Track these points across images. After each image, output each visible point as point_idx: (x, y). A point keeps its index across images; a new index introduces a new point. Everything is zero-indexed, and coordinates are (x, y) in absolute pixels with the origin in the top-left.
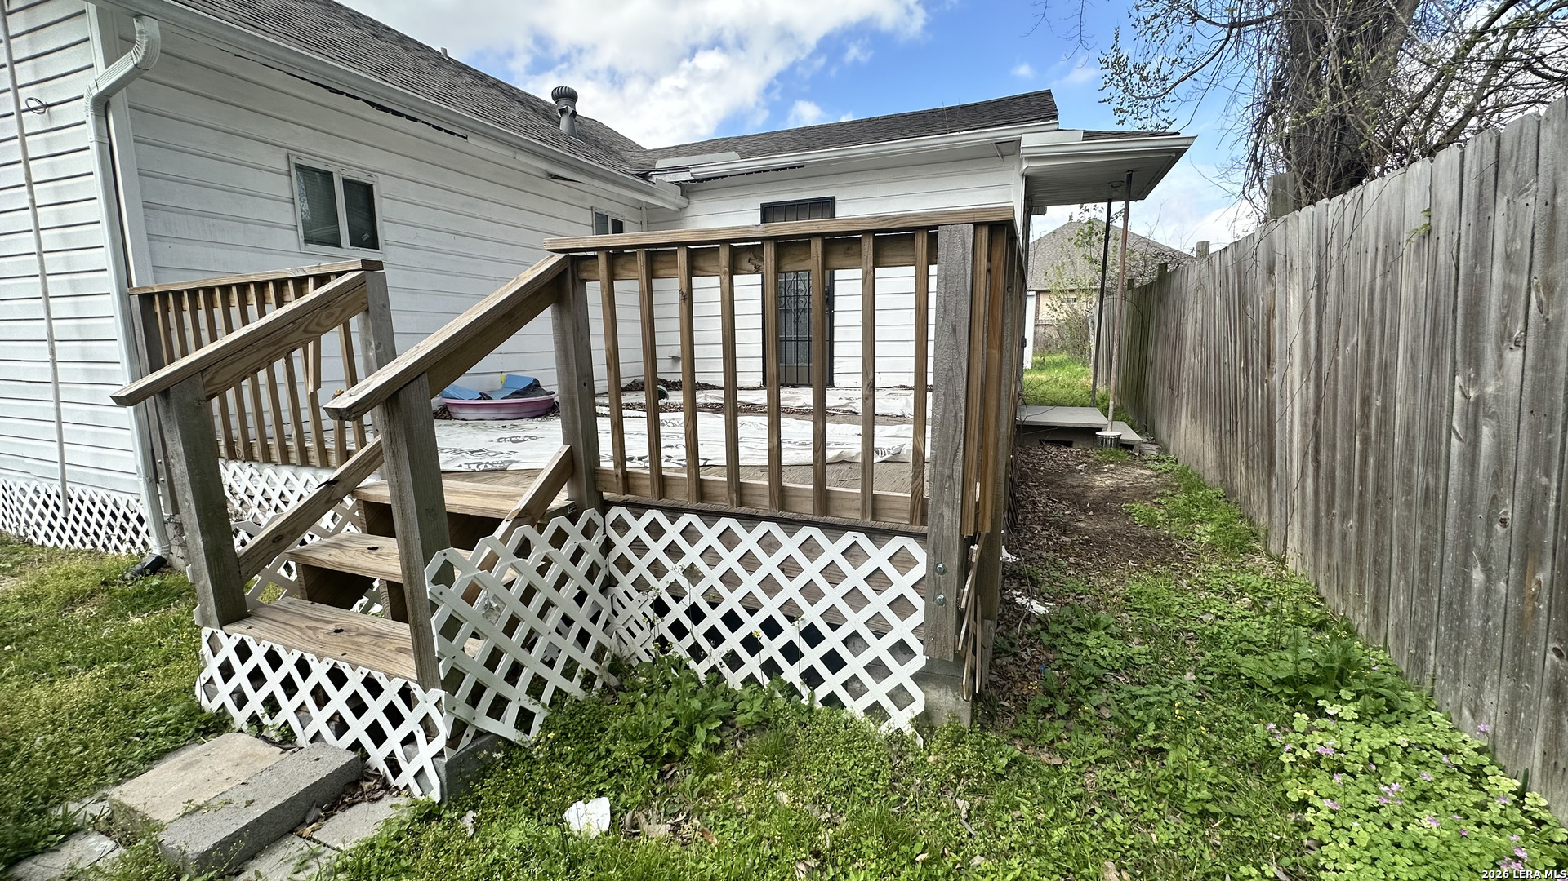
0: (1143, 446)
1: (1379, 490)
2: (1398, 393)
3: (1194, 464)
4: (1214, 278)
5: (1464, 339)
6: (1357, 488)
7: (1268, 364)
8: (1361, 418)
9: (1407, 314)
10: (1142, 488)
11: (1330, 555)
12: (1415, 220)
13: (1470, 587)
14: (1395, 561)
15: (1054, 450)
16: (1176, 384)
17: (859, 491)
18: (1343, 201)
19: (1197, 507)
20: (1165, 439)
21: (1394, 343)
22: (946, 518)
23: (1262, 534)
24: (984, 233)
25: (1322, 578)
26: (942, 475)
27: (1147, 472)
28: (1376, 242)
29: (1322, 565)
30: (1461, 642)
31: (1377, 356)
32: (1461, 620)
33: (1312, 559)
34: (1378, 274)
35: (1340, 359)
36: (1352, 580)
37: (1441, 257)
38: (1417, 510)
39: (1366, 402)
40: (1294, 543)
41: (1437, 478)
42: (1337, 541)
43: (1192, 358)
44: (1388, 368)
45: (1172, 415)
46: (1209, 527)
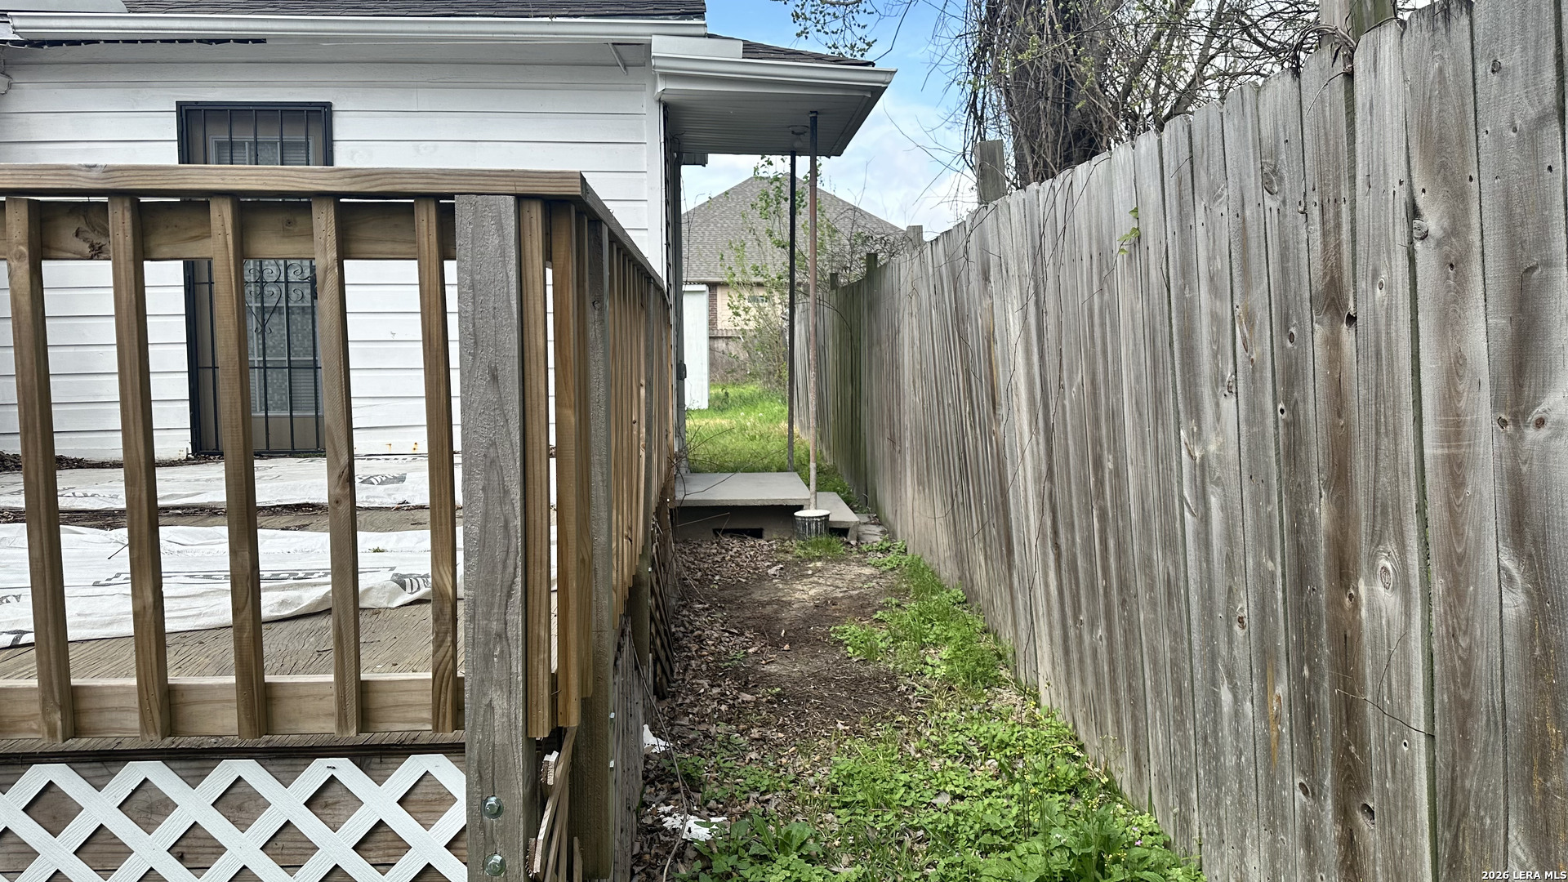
0: (863, 528)
1: (1123, 585)
2: (1129, 452)
3: (927, 554)
4: (928, 280)
5: (1183, 381)
6: (1101, 583)
7: (994, 408)
8: (1096, 485)
9: (1127, 345)
10: (859, 596)
11: (1083, 682)
12: (1124, 224)
13: (1221, 712)
14: (1148, 683)
15: (735, 545)
16: (897, 435)
17: (331, 678)
18: (1052, 187)
19: (931, 621)
20: (890, 517)
21: (1118, 387)
22: (498, 711)
23: (1009, 655)
24: (535, 214)
25: (1079, 716)
26: (487, 633)
27: (867, 571)
28: (1090, 247)
29: (1077, 697)
30: (1220, 789)
31: (1103, 402)
32: (1216, 758)
33: (1065, 688)
34: (1095, 291)
35: (1067, 403)
36: (1109, 715)
37: (1153, 273)
38: (1162, 611)
39: (1098, 464)
40: (1045, 668)
41: (1176, 568)
42: (1088, 661)
43: (913, 397)
44: (1115, 415)
45: (896, 481)
46: (945, 652)
